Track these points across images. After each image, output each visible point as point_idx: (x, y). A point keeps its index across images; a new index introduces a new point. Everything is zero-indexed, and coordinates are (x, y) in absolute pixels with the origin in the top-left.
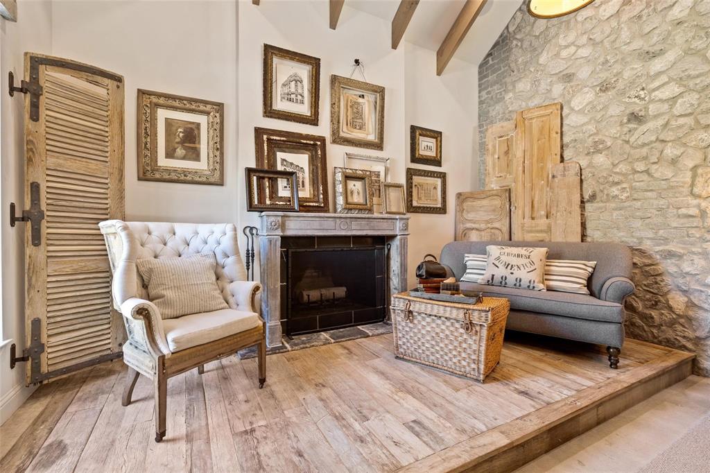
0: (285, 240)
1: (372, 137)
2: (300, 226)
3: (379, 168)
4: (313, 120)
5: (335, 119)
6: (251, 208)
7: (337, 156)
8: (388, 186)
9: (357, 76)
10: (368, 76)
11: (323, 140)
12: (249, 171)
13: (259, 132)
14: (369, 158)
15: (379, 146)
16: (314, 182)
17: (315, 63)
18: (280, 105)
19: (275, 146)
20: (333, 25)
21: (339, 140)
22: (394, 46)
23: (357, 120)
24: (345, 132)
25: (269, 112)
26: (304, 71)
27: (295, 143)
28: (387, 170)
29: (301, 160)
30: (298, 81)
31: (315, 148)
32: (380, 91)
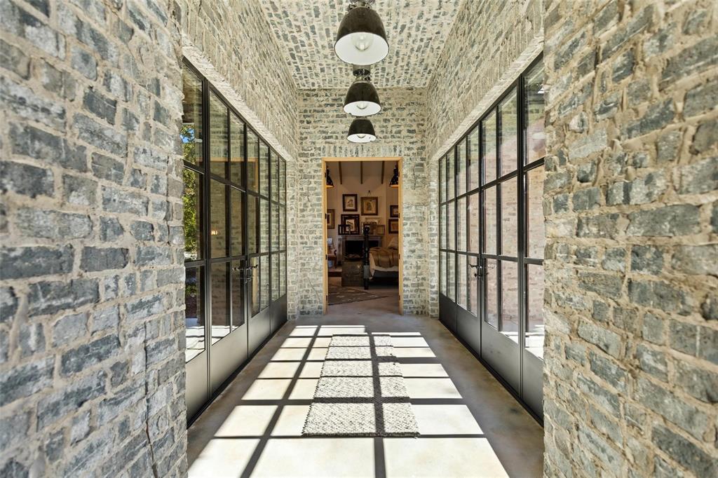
0: (347, 242)
1: (374, 212)
2: (350, 238)
3: (376, 221)
4: (356, 210)
5: (362, 209)
6: (339, 234)
7: (363, 219)
8: (379, 226)
9: (369, 195)
10: (373, 195)
11: (358, 215)
12: (339, 226)
13: (342, 215)
14: (372, 218)
15: (377, 214)
16: (355, 227)
17: (356, 196)
18: (347, 208)
19: (346, 219)
20: (362, 183)
21: (363, 214)
22: (382, 183)
23: (369, 207)
24: (365, 212)
25: (344, 210)
26: (353, 198)
27: (350, 217)
28: (379, 222)
29: (352, 221)
30: (352, 200)
31: (357, 218)
32: (376, 199)
